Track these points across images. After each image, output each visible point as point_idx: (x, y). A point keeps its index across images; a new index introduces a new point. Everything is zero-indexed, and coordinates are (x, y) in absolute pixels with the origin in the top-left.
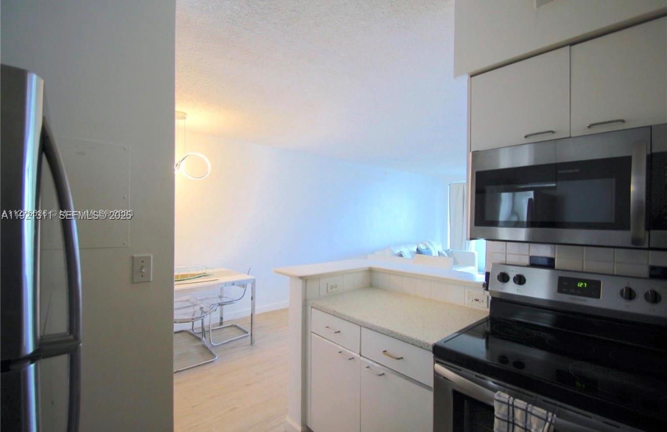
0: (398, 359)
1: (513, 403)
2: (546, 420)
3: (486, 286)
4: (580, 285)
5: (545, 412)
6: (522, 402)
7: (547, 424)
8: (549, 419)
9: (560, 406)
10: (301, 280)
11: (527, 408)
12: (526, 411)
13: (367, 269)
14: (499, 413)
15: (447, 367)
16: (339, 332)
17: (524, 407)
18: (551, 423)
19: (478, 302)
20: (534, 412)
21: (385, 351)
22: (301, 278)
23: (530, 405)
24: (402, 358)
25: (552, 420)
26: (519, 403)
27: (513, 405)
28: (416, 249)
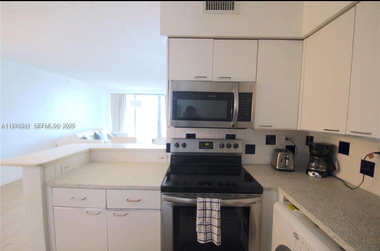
0: (139, 201)
1: (205, 201)
2: (219, 203)
3: (168, 150)
4: (207, 144)
5: (217, 199)
6: (208, 199)
7: (220, 204)
8: (220, 202)
9: (218, 195)
10: (40, 167)
11: (211, 201)
12: (211, 202)
13: (88, 150)
14: (199, 208)
15: (172, 195)
16: (85, 198)
17: (210, 201)
18: (221, 203)
19: (163, 159)
20: (214, 201)
21: (127, 200)
22: (40, 165)
23: (212, 199)
24: (140, 200)
25: (221, 202)
26: (208, 200)
27: (205, 202)
28: (94, 133)
